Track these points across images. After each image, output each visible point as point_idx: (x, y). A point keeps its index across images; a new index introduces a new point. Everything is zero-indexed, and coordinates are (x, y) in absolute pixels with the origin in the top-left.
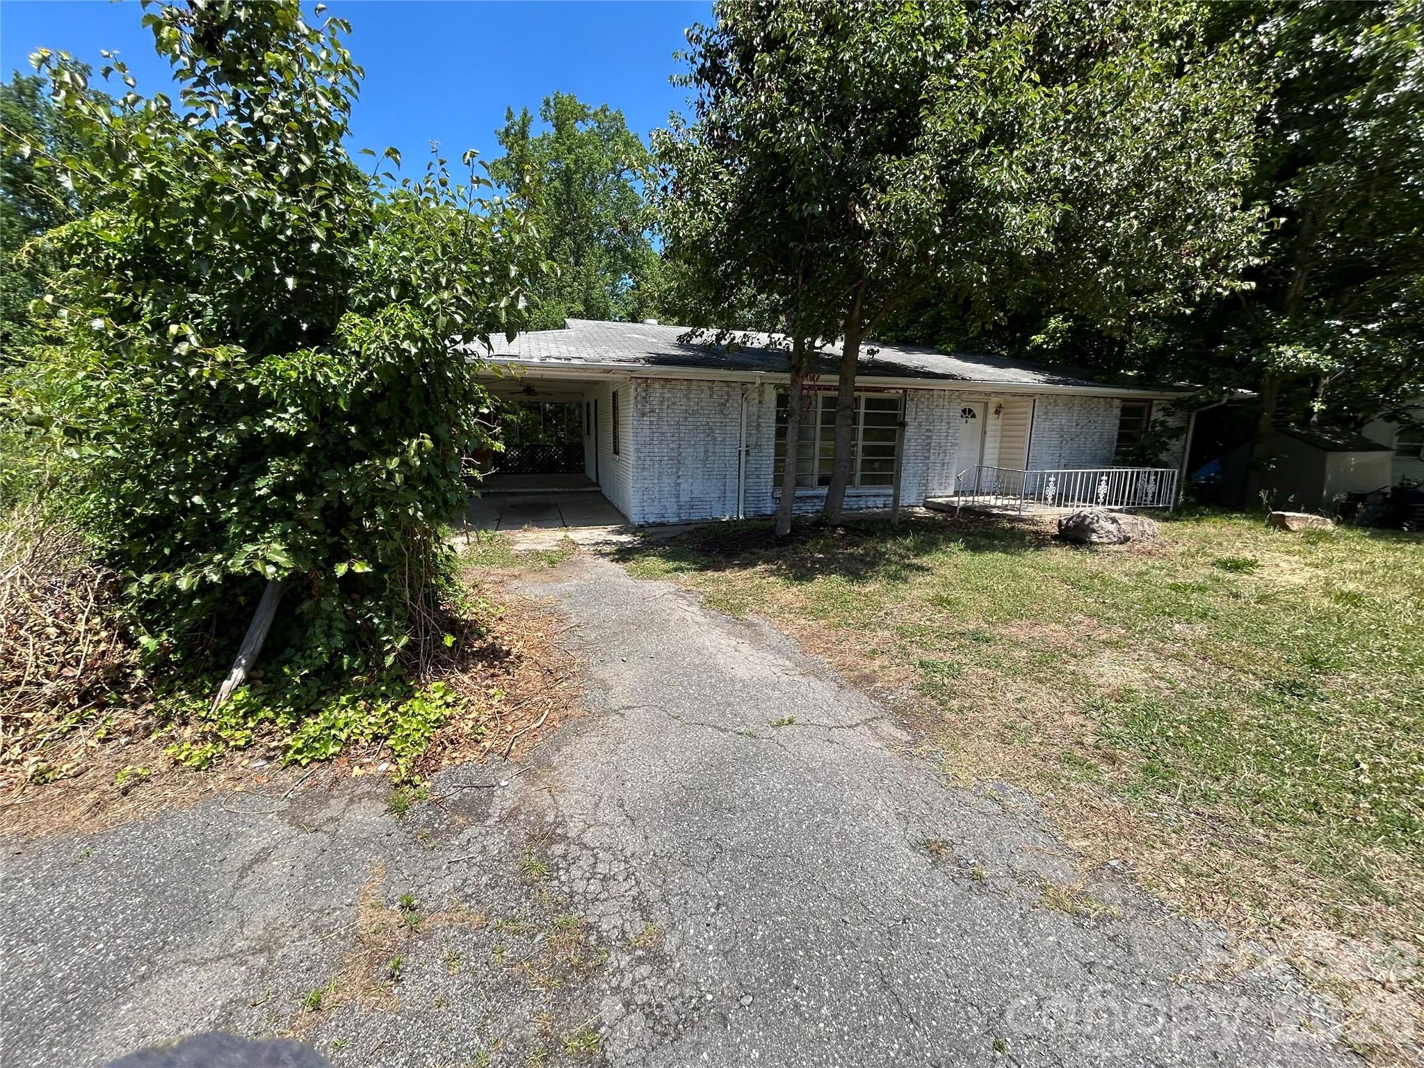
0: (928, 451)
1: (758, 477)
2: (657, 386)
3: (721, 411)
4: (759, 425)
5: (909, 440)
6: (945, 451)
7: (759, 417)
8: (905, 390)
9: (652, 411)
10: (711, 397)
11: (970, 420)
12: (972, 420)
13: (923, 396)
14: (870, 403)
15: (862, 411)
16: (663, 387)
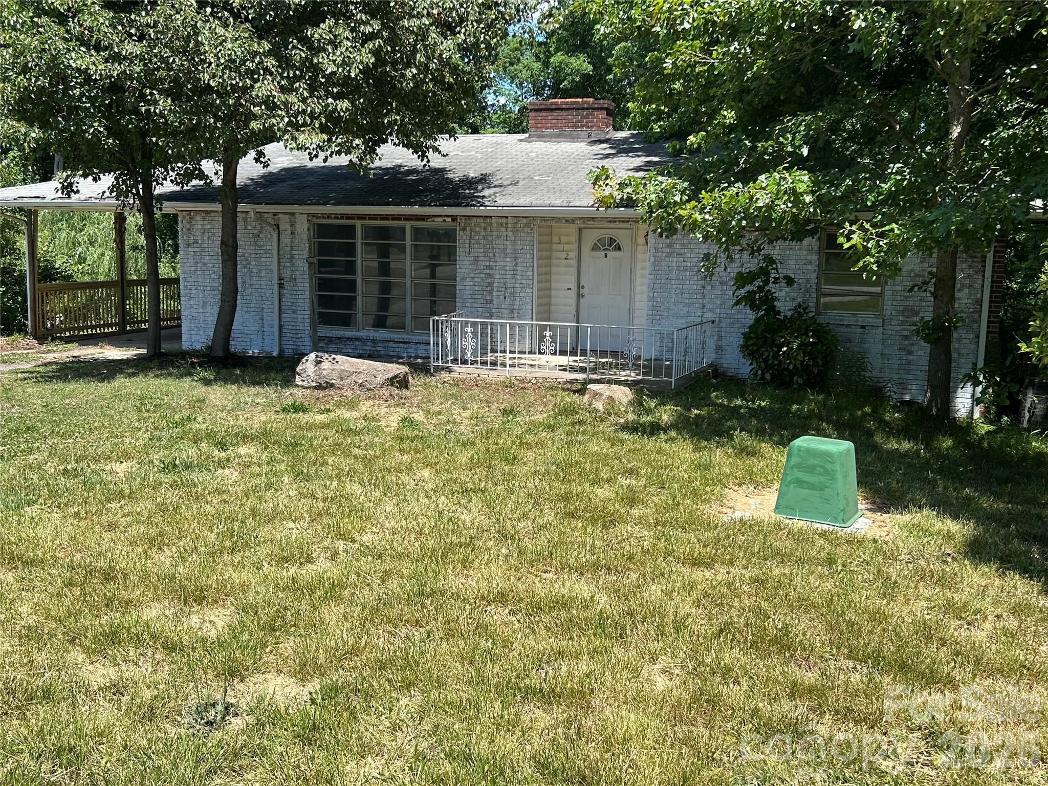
0: (490, 292)
1: (295, 312)
2: (198, 218)
3: (256, 243)
4: (292, 257)
5: (464, 279)
6: (513, 294)
7: (292, 249)
8: (454, 218)
9: (196, 242)
10: (246, 228)
11: (611, 254)
12: (617, 254)
13: (478, 225)
14: (417, 232)
15: (408, 242)
16: (204, 219)
